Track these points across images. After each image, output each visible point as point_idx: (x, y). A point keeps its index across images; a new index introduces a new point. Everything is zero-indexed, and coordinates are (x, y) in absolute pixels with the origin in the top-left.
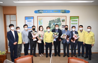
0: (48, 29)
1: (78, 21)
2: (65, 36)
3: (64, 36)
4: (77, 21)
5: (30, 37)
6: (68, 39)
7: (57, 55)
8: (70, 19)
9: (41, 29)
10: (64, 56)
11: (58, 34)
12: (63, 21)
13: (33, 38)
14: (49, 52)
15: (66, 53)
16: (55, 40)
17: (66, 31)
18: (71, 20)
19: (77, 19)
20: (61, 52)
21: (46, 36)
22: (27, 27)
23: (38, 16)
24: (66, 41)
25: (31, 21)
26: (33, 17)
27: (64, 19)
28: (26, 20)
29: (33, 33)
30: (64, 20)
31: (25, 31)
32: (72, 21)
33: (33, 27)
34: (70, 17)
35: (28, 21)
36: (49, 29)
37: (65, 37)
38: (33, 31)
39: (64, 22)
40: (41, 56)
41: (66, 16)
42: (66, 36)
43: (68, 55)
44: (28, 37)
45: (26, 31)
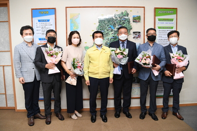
0: (97, 37)
1: (174, 21)
2: (149, 57)
3: (144, 58)
4: (172, 20)
5: (39, 63)
6: (158, 66)
7: (122, 114)
8: (155, 16)
9: (75, 41)
10: (142, 117)
11: (126, 52)
12: (137, 19)
13: (47, 66)
14: (99, 106)
15: (148, 108)
16: (118, 71)
17: (151, 45)
18: (157, 18)
19: (173, 17)
20: (132, 105)
21: (90, 57)
22: (30, 34)
23: (66, 8)
24: (151, 74)
25: (48, 21)
26: (55, 9)
27: (139, 15)
28: (33, 19)
29: (48, 49)
30: (139, 18)
31: (24, 45)
32: (160, 20)
33: (48, 34)
34: (155, 8)
35: (39, 21)
36: (100, 37)
37: (150, 61)
38: (48, 45)
39: (139, 22)
40: (76, 118)
41: (144, 7)
42: (152, 57)
43: (152, 113)
44: (35, 62)
45: (30, 45)
